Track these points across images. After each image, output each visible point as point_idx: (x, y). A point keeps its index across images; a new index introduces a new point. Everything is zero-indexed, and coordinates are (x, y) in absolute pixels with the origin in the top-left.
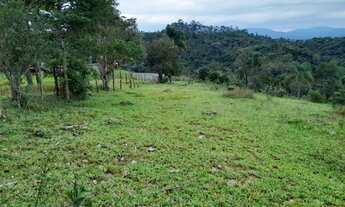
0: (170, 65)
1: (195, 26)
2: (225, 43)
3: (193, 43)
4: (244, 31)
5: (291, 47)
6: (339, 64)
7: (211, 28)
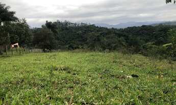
0: (48, 42)
1: (66, 23)
2: (84, 31)
3: (66, 33)
4: (93, 25)
5: (117, 32)
6: (141, 39)
7: (75, 24)
